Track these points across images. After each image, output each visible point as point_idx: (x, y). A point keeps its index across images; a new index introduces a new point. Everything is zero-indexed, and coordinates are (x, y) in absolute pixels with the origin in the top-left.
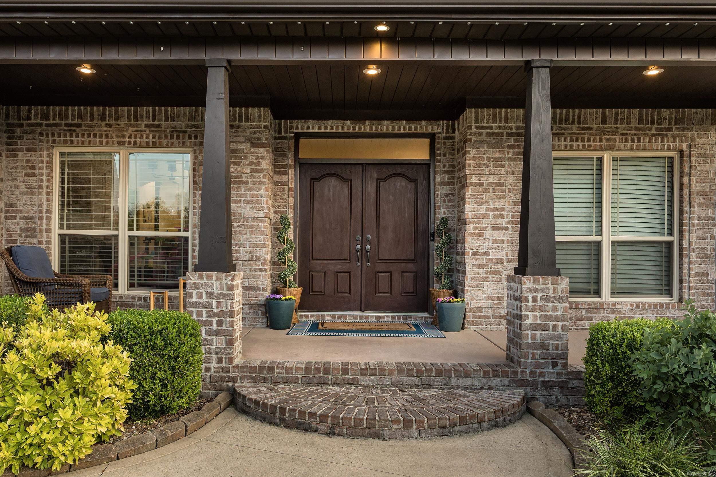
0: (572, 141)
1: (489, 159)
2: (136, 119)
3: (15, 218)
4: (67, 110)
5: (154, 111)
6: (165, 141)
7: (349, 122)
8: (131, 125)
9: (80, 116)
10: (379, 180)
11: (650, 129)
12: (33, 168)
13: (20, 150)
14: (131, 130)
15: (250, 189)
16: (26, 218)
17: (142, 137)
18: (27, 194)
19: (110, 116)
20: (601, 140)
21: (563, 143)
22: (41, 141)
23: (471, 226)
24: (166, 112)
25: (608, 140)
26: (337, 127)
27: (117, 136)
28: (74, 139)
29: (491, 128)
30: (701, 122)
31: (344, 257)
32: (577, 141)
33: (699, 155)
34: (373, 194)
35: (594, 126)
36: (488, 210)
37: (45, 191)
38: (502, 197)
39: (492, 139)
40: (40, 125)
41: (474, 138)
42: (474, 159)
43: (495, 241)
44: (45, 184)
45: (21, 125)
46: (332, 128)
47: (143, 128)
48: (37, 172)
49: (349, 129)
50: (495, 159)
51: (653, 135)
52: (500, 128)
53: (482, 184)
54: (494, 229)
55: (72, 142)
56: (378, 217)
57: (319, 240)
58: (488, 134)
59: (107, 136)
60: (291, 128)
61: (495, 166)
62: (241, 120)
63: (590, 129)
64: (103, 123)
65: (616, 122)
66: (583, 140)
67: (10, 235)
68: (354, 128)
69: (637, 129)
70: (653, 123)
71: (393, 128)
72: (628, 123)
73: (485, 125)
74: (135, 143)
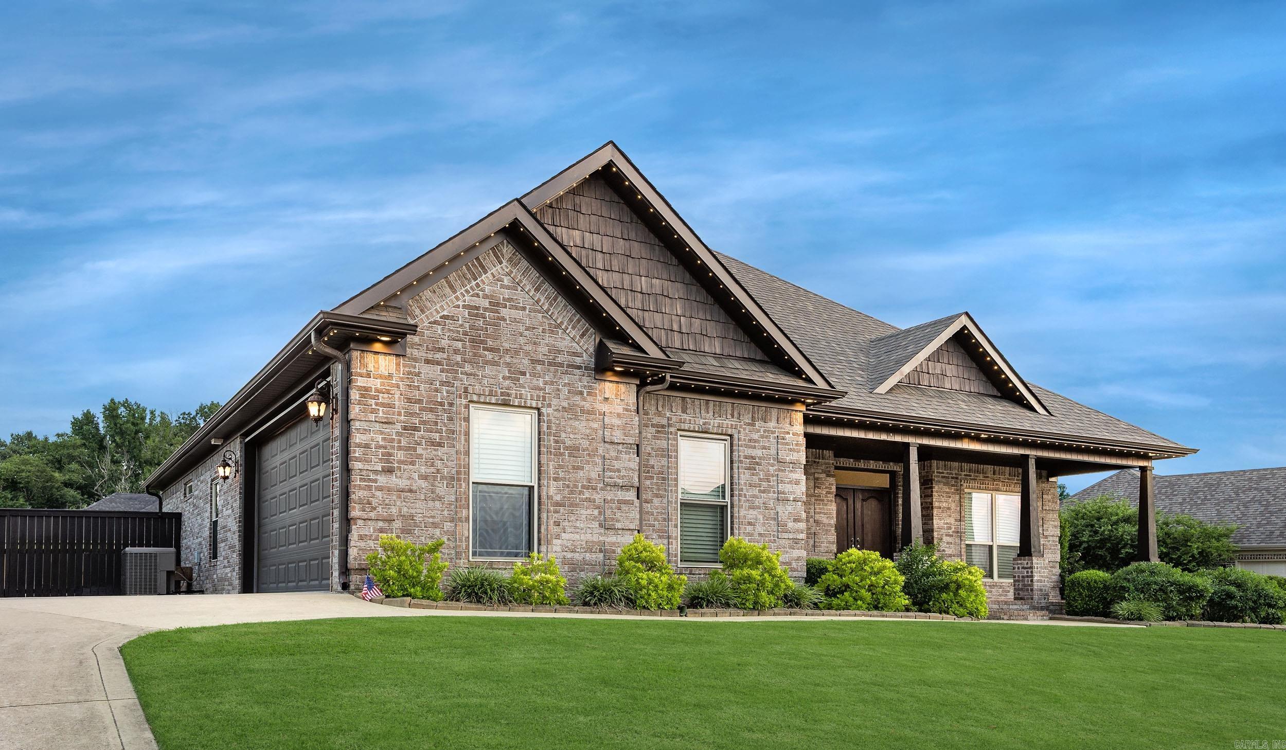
0: (980, 484)
1: (944, 493)
7: (852, 460)
10: (863, 500)
11: (1014, 480)
15: (826, 505)
21: (976, 485)
25: (997, 485)
29: (943, 473)
32: (982, 484)
34: (860, 510)
36: (944, 524)
38: (950, 516)
39: (944, 480)
41: (935, 479)
42: (937, 492)
43: (948, 543)
50: (947, 493)
51: (1016, 483)
52: (945, 473)
53: (941, 508)
54: (947, 535)
56: (863, 526)
58: (942, 477)
61: (947, 496)
63: (988, 477)
65: (999, 474)
66: (985, 484)
69: (1008, 479)
70: (1015, 476)
72: (1005, 475)
73: (941, 471)
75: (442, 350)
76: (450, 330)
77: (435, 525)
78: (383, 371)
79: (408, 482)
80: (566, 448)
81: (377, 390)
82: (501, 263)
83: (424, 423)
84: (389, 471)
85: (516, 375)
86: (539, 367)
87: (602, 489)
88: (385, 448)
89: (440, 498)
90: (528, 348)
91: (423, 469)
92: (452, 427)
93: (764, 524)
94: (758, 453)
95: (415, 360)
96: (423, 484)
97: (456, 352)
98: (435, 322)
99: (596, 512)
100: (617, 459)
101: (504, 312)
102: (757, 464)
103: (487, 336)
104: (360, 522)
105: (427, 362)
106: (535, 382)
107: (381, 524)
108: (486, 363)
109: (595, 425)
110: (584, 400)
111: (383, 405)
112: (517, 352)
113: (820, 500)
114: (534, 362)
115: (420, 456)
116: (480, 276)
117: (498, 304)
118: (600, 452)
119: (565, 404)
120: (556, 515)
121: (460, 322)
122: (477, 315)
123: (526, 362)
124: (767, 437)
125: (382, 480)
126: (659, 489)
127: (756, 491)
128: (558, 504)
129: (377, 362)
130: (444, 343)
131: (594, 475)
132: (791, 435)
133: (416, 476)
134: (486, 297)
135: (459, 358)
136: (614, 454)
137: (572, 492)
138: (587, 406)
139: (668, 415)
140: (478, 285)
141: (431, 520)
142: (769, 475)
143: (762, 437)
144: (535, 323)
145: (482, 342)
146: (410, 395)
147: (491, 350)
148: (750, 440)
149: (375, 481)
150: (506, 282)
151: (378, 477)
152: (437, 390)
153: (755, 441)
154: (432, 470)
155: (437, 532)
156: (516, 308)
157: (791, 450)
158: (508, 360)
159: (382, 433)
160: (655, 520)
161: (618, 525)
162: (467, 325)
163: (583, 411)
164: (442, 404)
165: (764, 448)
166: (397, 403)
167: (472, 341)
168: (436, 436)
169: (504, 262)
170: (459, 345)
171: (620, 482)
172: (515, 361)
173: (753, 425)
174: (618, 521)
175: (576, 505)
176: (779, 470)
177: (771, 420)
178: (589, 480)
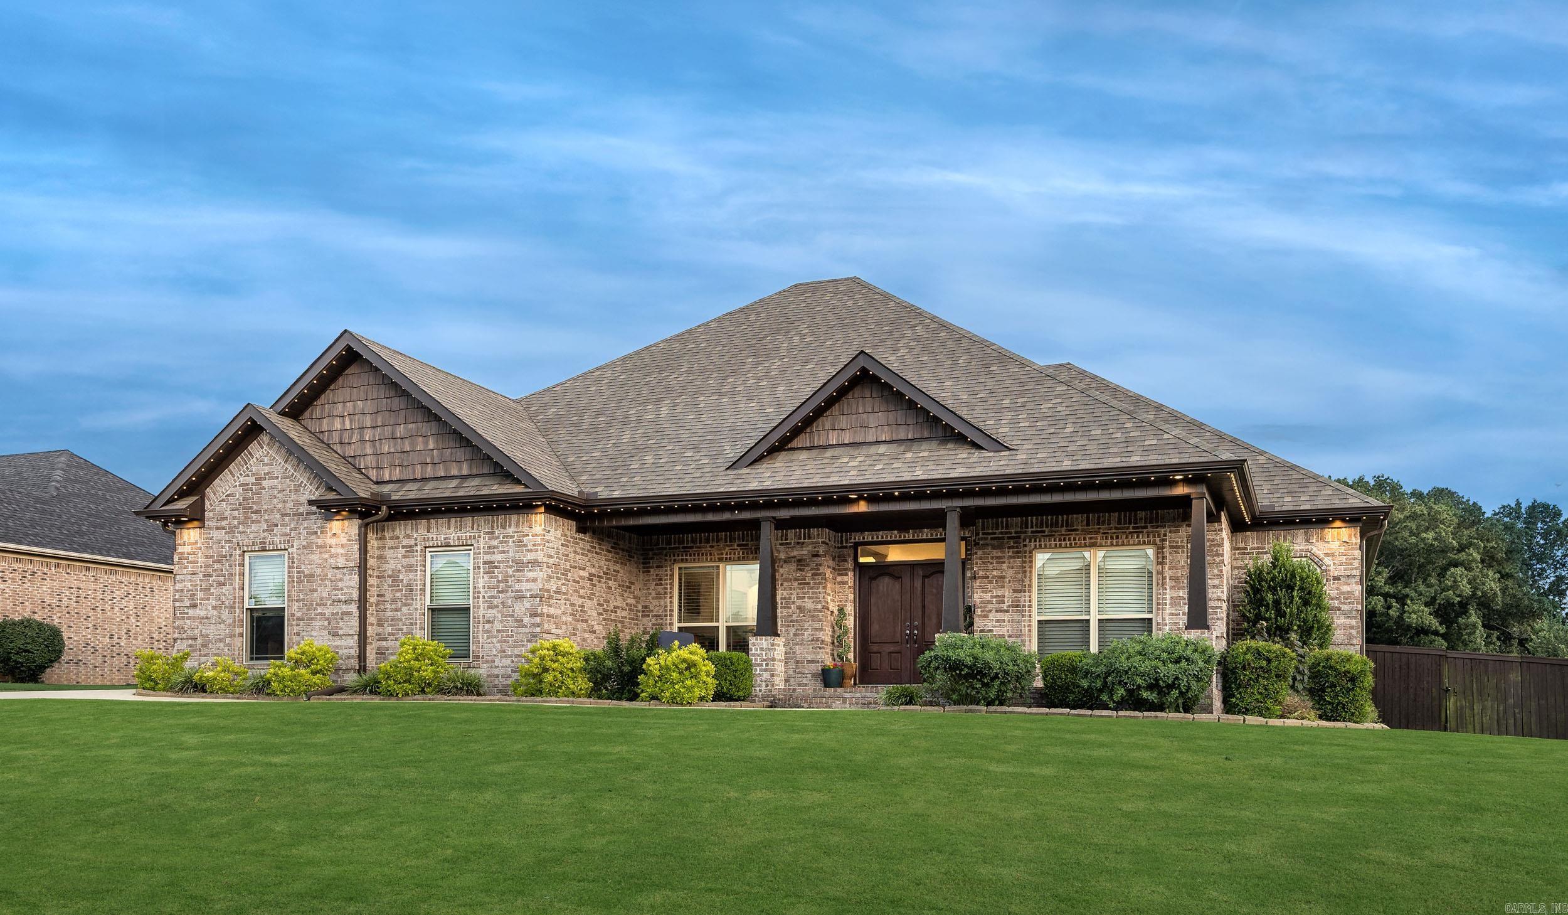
0: (1060, 540)
1: (992, 558)
2: (731, 541)
3: (648, 616)
4: (683, 537)
5: (743, 534)
6: (751, 556)
8: (728, 546)
9: (692, 541)
10: (924, 577)
11: (1128, 528)
12: (661, 580)
13: (652, 567)
14: (727, 548)
15: (812, 588)
16: (656, 616)
17: (735, 554)
18: (657, 598)
19: (713, 540)
20: (1085, 539)
21: (1053, 543)
22: (666, 560)
23: (979, 610)
24: (752, 534)
25: (1091, 538)
26: (887, 537)
27: (718, 554)
28: (688, 557)
29: (995, 533)
30: (1174, 520)
31: (897, 641)
32: (1065, 540)
33: (1171, 547)
34: (919, 589)
35: (1080, 527)
36: (992, 597)
37: (668, 596)
38: (1003, 587)
39: (995, 542)
40: (666, 548)
41: (981, 542)
42: (981, 558)
43: (998, 621)
44: (669, 590)
45: (652, 550)
46: (882, 538)
47: (736, 547)
48: (663, 582)
49: (896, 537)
50: (997, 558)
51: (1130, 533)
52: (1002, 533)
53: (988, 577)
54: (997, 611)
55: (687, 560)
56: (924, 607)
57: (875, 628)
58: (992, 539)
59: (711, 554)
60: (851, 539)
61: (998, 563)
62: (805, 539)
64: (708, 545)
65: (1098, 524)
66: (1070, 540)
67: (645, 629)
68: (900, 537)
69: (1116, 528)
70: (1130, 523)
71: (932, 535)
72: (1109, 524)
73: (990, 531)
74: (730, 558)
75: (226, 518)
76: (231, 504)
77: (221, 640)
78: (192, 540)
79: (205, 612)
80: (305, 576)
81: (188, 554)
82: (262, 448)
83: (215, 571)
84: (194, 606)
85: (271, 527)
86: (287, 519)
87: (330, 605)
88: (192, 591)
89: (223, 621)
90: (280, 506)
91: (214, 603)
92: (231, 571)
93: (501, 622)
94: (498, 557)
95: (210, 529)
96: (215, 613)
97: (234, 518)
98: (223, 500)
99: (326, 623)
100: (341, 580)
101: (265, 483)
102: (496, 567)
103: (254, 503)
104: (179, 641)
105: (218, 528)
106: (284, 530)
107: (190, 641)
108: (253, 522)
109: (326, 556)
110: (318, 538)
111: (191, 562)
112: (272, 510)
113: (805, 584)
114: (283, 515)
115: (212, 594)
116: (249, 461)
117: (260, 479)
118: (330, 576)
119: (304, 543)
120: (298, 628)
121: (237, 497)
122: (247, 490)
123: (278, 516)
124: (506, 542)
125: (191, 612)
126: (407, 599)
127: (494, 592)
128: (299, 619)
129: (189, 534)
130: (227, 514)
131: (325, 595)
132: (530, 537)
133: (210, 608)
134: (253, 475)
135: (236, 522)
136: (339, 576)
137: (308, 610)
138: (320, 542)
139: (415, 536)
140: (247, 468)
141: (218, 637)
142: (508, 576)
143: (501, 542)
144: (285, 486)
145: (251, 508)
146: (207, 554)
147: (256, 512)
148: (489, 547)
149: (187, 613)
150: (266, 461)
151: (189, 611)
152: (222, 547)
153: (494, 547)
154: (220, 602)
155: (222, 645)
156: (272, 478)
157: (528, 551)
158: (266, 517)
159: (191, 581)
160: (403, 625)
161: (341, 632)
162: (241, 498)
163: (317, 547)
164: (225, 556)
165: (503, 552)
166: (199, 560)
167: (244, 508)
168: (222, 579)
169: (265, 448)
170: (236, 513)
171: (343, 598)
172: (271, 517)
173: (493, 533)
174: (341, 629)
175: (312, 619)
176: (518, 571)
177: (510, 526)
178: (321, 599)
